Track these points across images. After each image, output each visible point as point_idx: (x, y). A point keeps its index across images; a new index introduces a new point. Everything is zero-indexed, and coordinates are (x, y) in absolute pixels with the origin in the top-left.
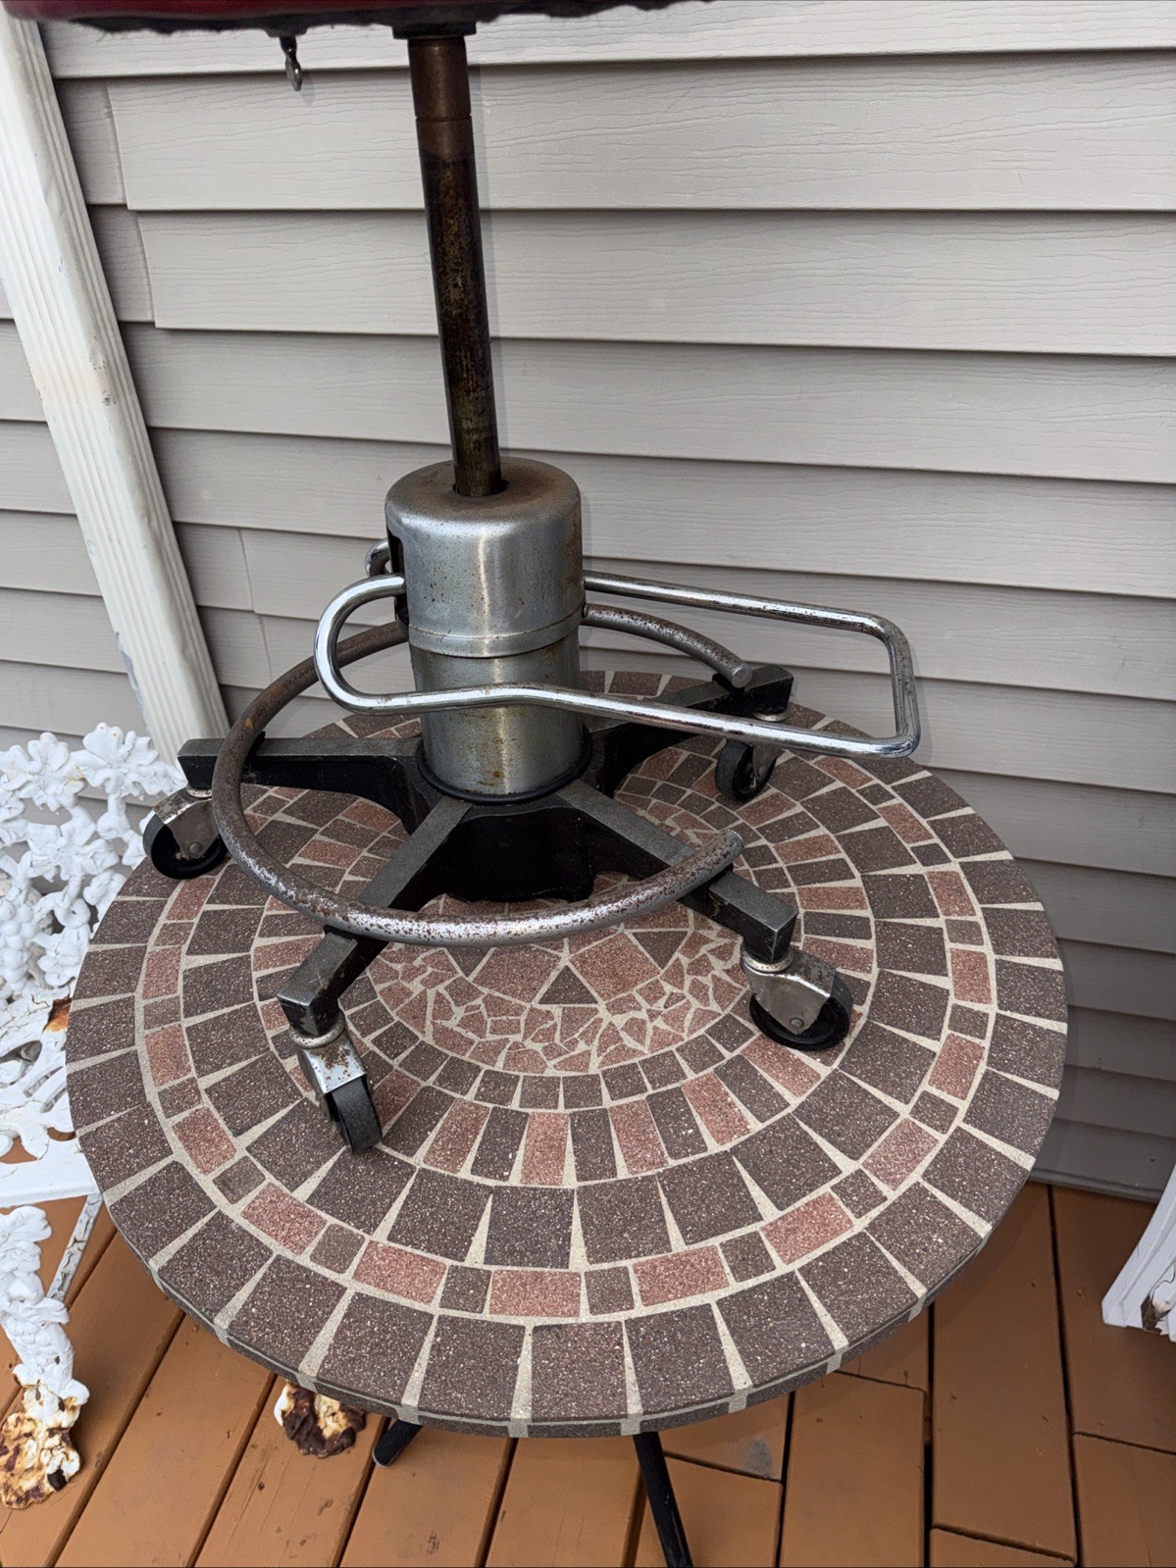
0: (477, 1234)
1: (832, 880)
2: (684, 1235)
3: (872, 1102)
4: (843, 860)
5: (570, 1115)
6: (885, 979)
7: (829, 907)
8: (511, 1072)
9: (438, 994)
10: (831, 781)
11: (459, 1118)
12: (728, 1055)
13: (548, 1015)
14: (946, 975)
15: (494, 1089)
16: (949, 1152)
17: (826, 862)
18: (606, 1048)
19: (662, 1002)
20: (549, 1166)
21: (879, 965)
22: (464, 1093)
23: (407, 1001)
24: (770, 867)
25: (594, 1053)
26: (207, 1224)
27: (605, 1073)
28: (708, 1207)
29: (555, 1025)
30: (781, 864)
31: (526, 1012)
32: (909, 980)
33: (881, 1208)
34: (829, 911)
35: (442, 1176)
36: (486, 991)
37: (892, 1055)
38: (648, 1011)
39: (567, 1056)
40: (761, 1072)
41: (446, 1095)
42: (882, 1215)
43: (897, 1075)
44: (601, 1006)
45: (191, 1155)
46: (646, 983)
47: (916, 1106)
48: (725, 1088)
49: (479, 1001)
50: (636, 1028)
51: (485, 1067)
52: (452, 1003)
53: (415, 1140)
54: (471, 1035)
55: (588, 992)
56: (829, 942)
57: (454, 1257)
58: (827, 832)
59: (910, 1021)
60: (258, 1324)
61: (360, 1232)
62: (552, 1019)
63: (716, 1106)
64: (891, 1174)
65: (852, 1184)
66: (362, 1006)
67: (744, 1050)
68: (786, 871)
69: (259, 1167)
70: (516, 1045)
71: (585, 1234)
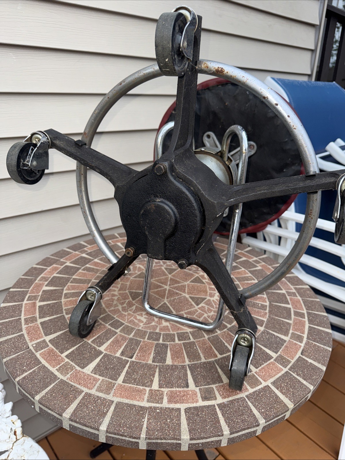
11: (225, 337)
31: (199, 310)
45: (186, 403)
46: (208, 288)
53: (224, 349)
60: (268, 411)
62: (205, 307)
69: (207, 387)
70: (208, 316)
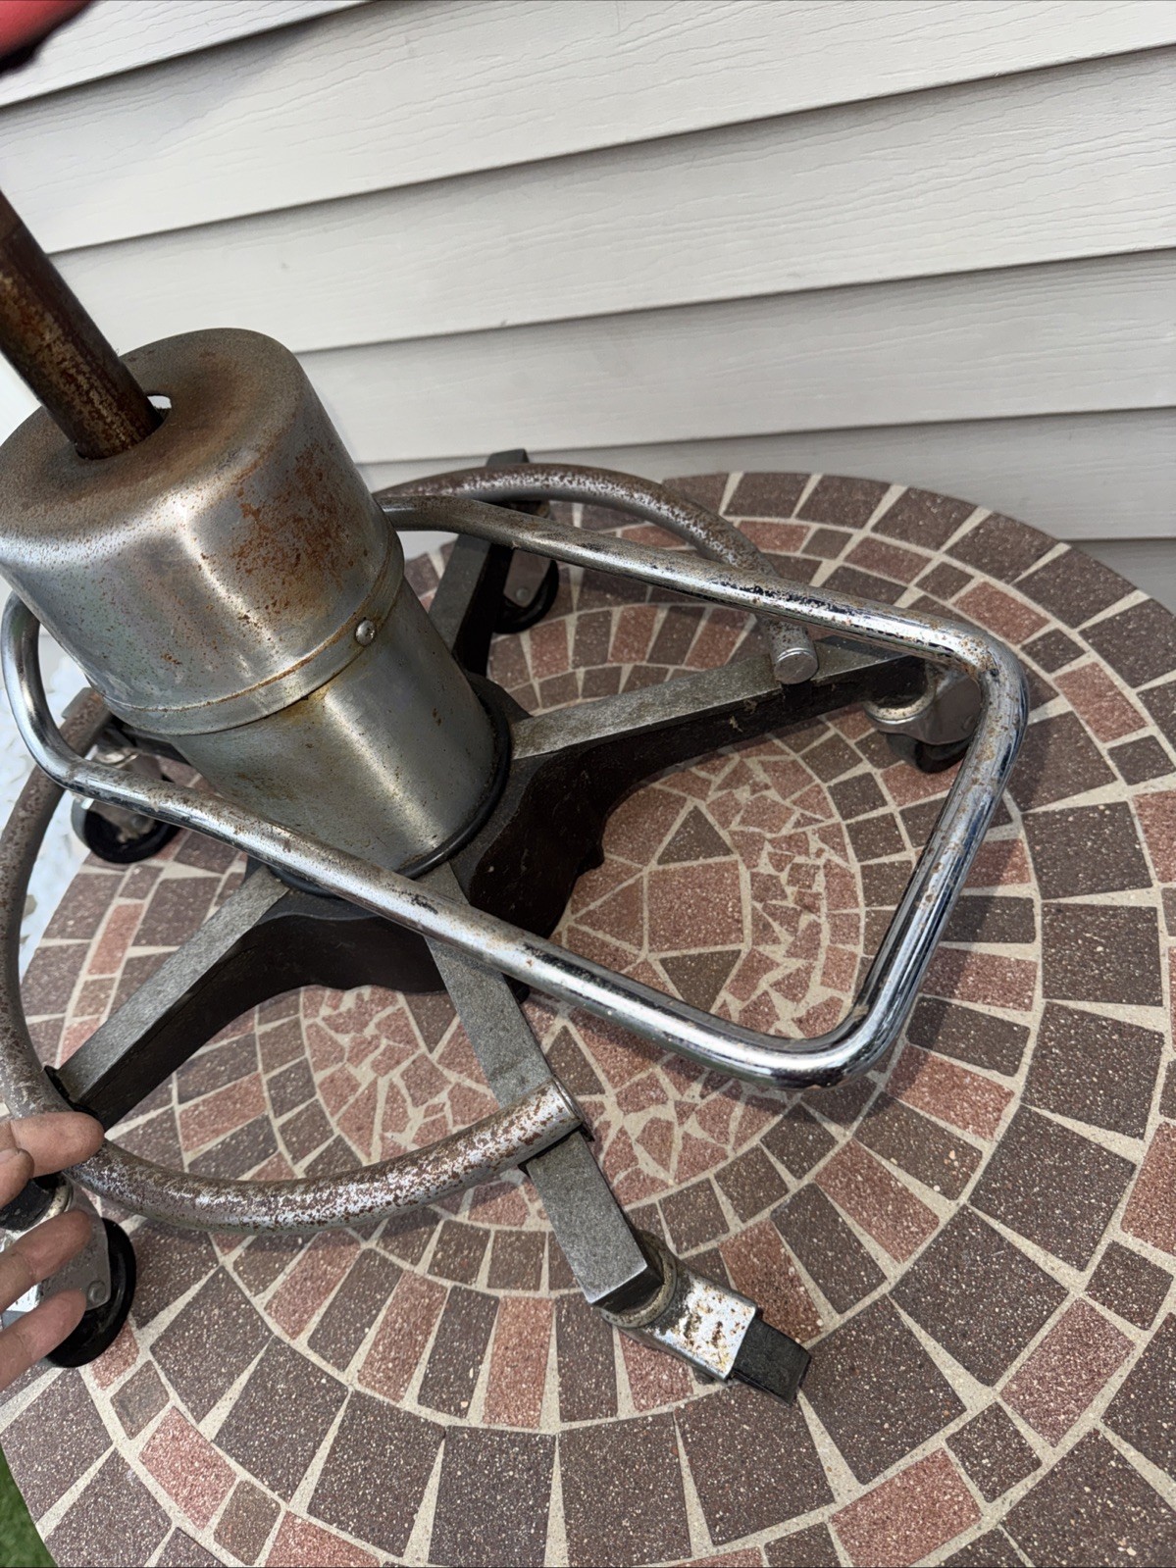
0: (421, 1509)
2: (711, 1527)
3: (1020, 1269)
5: (557, 1301)
6: (1056, 1019)
8: (479, 1224)
9: (392, 1086)
12: (794, 1185)
14: (1160, 1003)
15: (455, 1254)
16: (1152, 1367)
19: (697, 1086)
20: (521, 1393)
21: (1046, 995)
22: (415, 1262)
23: (351, 1100)
24: (874, 814)
26: (100, 1471)
28: (749, 1474)
30: (892, 807)
32: (1094, 1018)
33: (1029, 1482)
35: (380, 1405)
36: (453, 1076)
37: (1061, 1171)
38: (677, 1104)
40: (845, 1216)
41: (392, 1265)
42: (1032, 1495)
43: (1067, 1213)
44: (609, 1098)
47: (1097, 1274)
48: (786, 1249)
49: (443, 1097)
50: (658, 1137)
51: (446, 1216)
52: (409, 1100)
55: (593, 1073)
57: (391, 1551)
59: (1095, 1103)
61: (275, 1496)
63: (770, 1284)
64: (1048, 1413)
65: (982, 1433)
66: (296, 1110)
67: (819, 1175)
68: (899, 820)
69: (164, 1380)
71: (567, 1517)
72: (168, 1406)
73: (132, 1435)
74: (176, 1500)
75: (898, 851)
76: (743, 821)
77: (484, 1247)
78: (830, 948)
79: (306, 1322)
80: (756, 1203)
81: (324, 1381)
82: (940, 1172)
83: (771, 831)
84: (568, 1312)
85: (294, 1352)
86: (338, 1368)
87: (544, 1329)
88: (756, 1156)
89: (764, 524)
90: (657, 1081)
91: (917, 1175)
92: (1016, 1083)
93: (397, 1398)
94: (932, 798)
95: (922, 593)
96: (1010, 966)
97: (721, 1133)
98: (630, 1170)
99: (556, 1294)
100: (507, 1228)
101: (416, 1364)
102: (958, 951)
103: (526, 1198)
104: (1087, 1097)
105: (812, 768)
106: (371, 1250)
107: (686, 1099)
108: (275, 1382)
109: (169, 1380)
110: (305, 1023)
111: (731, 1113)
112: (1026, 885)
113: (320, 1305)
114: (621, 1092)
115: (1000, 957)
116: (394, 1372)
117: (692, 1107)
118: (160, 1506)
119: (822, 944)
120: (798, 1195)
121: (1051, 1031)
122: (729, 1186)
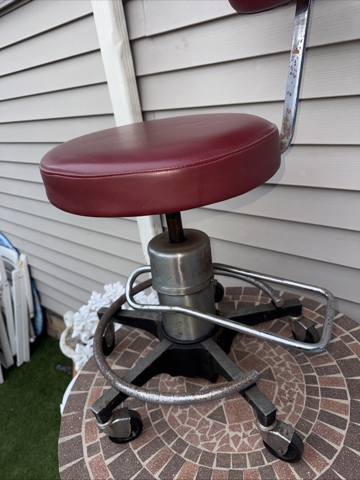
1: (337, 398)
4: (345, 391)
5: (199, 467)
6: (345, 450)
7: (332, 410)
8: (187, 442)
10: (352, 354)
11: (163, 453)
12: (266, 463)
13: (208, 423)
15: (179, 446)
17: (338, 390)
18: (222, 444)
19: (250, 431)
21: (344, 444)
22: (169, 444)
24: (314, 385)
25: (217, 444)
26: (78, 462)
27: (218, 454)
29: (209, 428)
30: (319, 386)
31: (201, 419)
32: (355, 454)
34: (331, 412)
35: (149, 474)
36: (191, 406)
38: (244, 434)
39: (208, 442)
41: (163, 442)
44: (227, 426)
45: (85, 435)
46: (247, 421)
49: (187, 409)
50: (236, 439)
51: (179, 436)
53: (147, 456)
54: (180, 422)
55: (225, 418)
56: (326, 426)
58: (343, 376)
59: (349, 475)
62: (209, 425)
67: (273, 464)
68: (319, 389)
69: (101, 447)
70: (193, 431)
72: (100, 453)
73: (89, 456)
74: (94, 476)
75: (317, 396)
76: (281, 375)
77: (186, 447)
78: (293, 412)
79: (138, 447)
80: (256, 464)
81: (138, 462)
82: (304, 475)
83: (287, 380)
84: (201, 471)
85: (133, 453)
86: (142, 461)
87: (194, 472)
88: (259, 453)
89: (306, 310)
90: (240, 426)
91: (298, 474)
92: (331, 462)
93: (154, 474)
94: (329, 387)
95: (340, 339)
96: (337, 433)
97: (252, 444)
98: (227, 444)
99: (200, 465)
100: (193, 445)
101: (161, 468)
102: (325, 425)
103: (200, 440)
104: (348, 473)
105: (302, 369)
106: (159, 437)
107: (246, 433)
108: (126, 458)
109: (102, 448)
110: (161, 380)
111: (256, 440)
112: (347, 416)
113: (143, 445)
114: (231, 425)
115: (335, 431)
116: (155, 467)
117: (247, 436)
118: (89, 476)
119: (291, 411)
120: (267, 466)
121: (343, 453)
122: (250, 457)
